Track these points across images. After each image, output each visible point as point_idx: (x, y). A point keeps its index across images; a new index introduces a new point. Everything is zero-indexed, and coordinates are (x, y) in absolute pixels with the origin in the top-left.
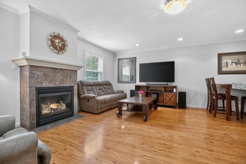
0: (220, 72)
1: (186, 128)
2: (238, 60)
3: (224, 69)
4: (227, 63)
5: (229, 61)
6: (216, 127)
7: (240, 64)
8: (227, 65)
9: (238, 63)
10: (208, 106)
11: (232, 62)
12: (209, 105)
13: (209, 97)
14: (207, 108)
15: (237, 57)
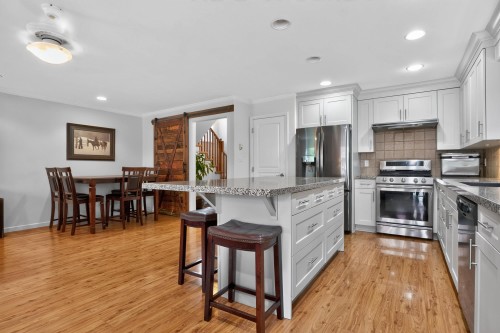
0: (71, 156)
1: (44, 266)
2: (96, 140)
3: (77, 151)
4: (81, 141)
5: (84, 139)
6: (86, 247)
7: (98, 145)
8: (81, 146)
9: (95, 144)
10: (52, 220)
11: (89, 142)
12: (56, 216)
13: (53, 203)
14: (51, 223)
15: (95, 134)
